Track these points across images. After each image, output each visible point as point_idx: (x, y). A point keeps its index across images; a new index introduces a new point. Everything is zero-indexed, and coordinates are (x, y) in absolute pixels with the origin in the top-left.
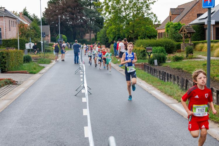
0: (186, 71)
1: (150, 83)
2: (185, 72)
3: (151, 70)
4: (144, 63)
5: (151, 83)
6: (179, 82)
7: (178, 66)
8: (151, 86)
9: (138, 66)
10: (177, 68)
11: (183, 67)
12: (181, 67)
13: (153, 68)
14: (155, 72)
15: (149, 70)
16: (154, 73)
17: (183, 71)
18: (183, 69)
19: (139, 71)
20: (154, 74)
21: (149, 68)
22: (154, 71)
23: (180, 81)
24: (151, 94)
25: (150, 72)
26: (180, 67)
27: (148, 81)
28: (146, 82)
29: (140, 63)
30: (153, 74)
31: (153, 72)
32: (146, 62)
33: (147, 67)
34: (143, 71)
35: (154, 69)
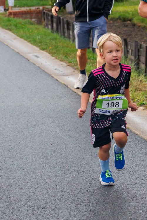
0: (142, 25)
1: (61, 56)
2: (139, 26)
3: (60, 23)
4: (41, 8)
5: (63, 58)
6: (128, 52)
7: (122, 13)
8: (64, 64)
9: (29, 16)
10: (119, 18)
11: (133, 15)
12: (130, 16)
13: (65, 20)
14: (68, 29)
15: (55, 25)
16: (66, 30)
17: (134, 25)
18: (135, 21)
19: (31, 26)
20: (66, 34)
21: (55, 20)
22: (66, 26)
23: (130, 51)
24: (67, 86)
25: (57, 29)
26: (127, 15)
27: (55, 53)
28: (52, 54)
29: (33, 8)
30: (64, 33)
31: (64, 28)
32: (46, 5)
33: (50, 18)
34: (41, 28)
35: (67, 21)
